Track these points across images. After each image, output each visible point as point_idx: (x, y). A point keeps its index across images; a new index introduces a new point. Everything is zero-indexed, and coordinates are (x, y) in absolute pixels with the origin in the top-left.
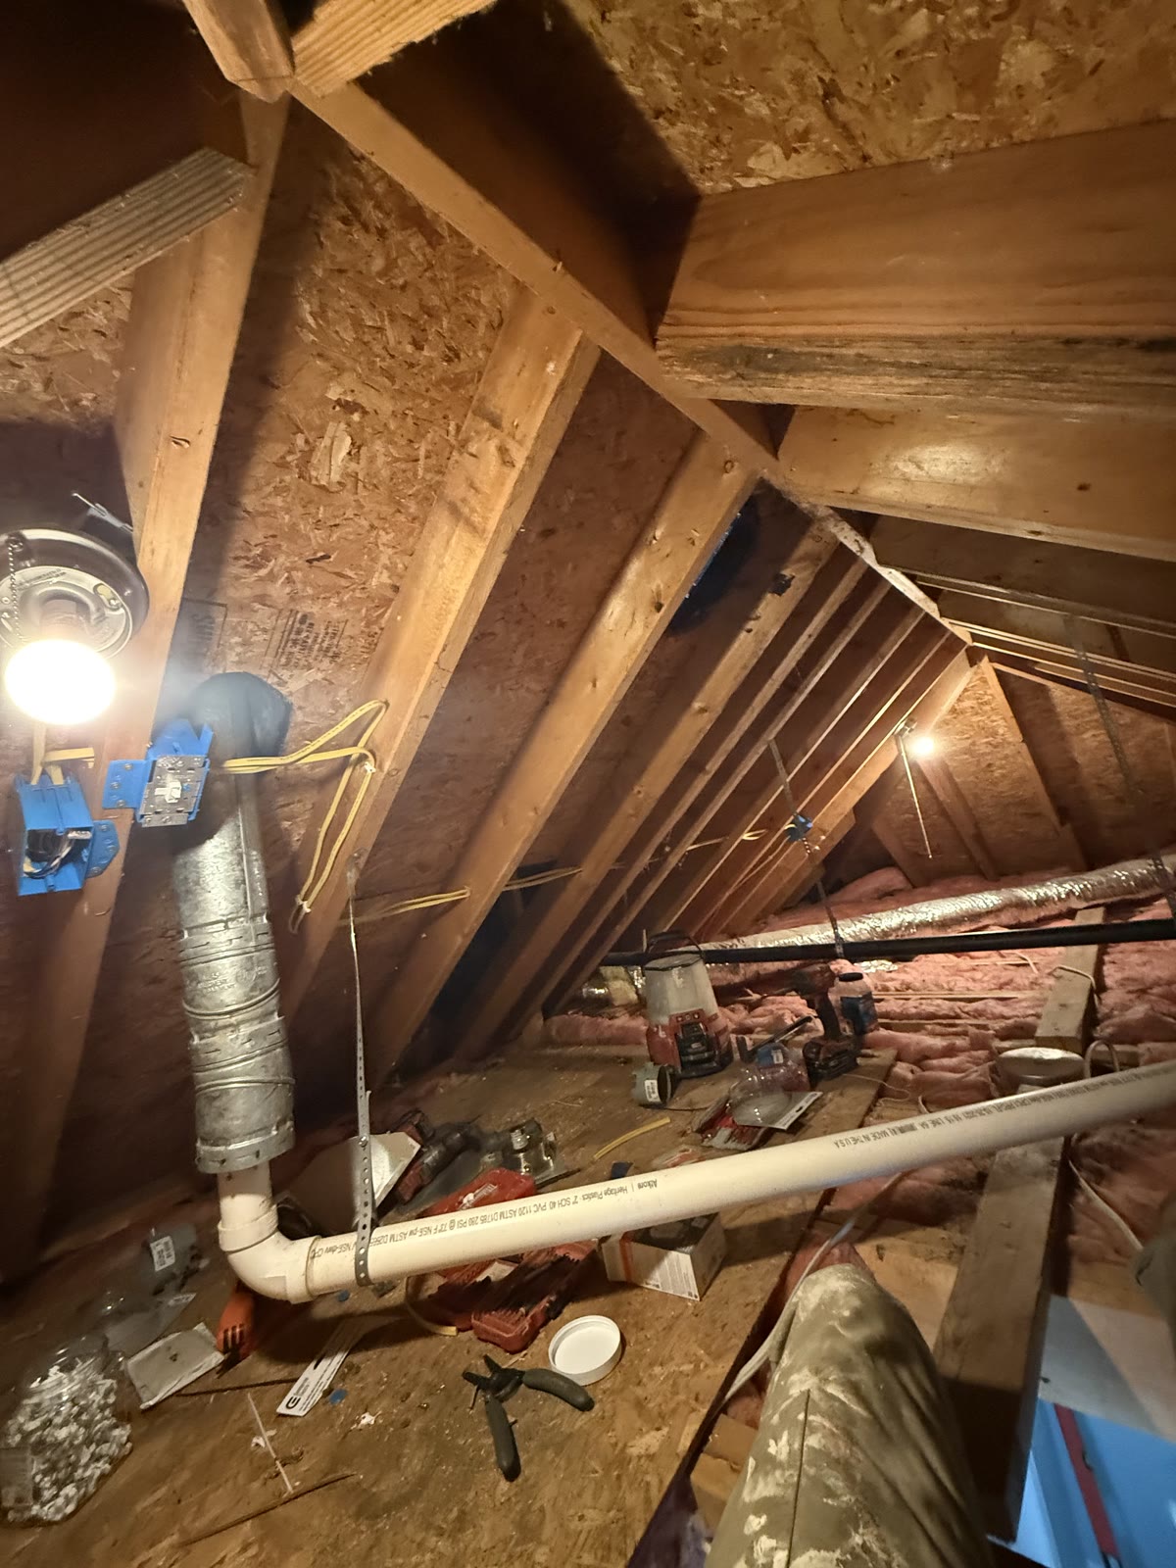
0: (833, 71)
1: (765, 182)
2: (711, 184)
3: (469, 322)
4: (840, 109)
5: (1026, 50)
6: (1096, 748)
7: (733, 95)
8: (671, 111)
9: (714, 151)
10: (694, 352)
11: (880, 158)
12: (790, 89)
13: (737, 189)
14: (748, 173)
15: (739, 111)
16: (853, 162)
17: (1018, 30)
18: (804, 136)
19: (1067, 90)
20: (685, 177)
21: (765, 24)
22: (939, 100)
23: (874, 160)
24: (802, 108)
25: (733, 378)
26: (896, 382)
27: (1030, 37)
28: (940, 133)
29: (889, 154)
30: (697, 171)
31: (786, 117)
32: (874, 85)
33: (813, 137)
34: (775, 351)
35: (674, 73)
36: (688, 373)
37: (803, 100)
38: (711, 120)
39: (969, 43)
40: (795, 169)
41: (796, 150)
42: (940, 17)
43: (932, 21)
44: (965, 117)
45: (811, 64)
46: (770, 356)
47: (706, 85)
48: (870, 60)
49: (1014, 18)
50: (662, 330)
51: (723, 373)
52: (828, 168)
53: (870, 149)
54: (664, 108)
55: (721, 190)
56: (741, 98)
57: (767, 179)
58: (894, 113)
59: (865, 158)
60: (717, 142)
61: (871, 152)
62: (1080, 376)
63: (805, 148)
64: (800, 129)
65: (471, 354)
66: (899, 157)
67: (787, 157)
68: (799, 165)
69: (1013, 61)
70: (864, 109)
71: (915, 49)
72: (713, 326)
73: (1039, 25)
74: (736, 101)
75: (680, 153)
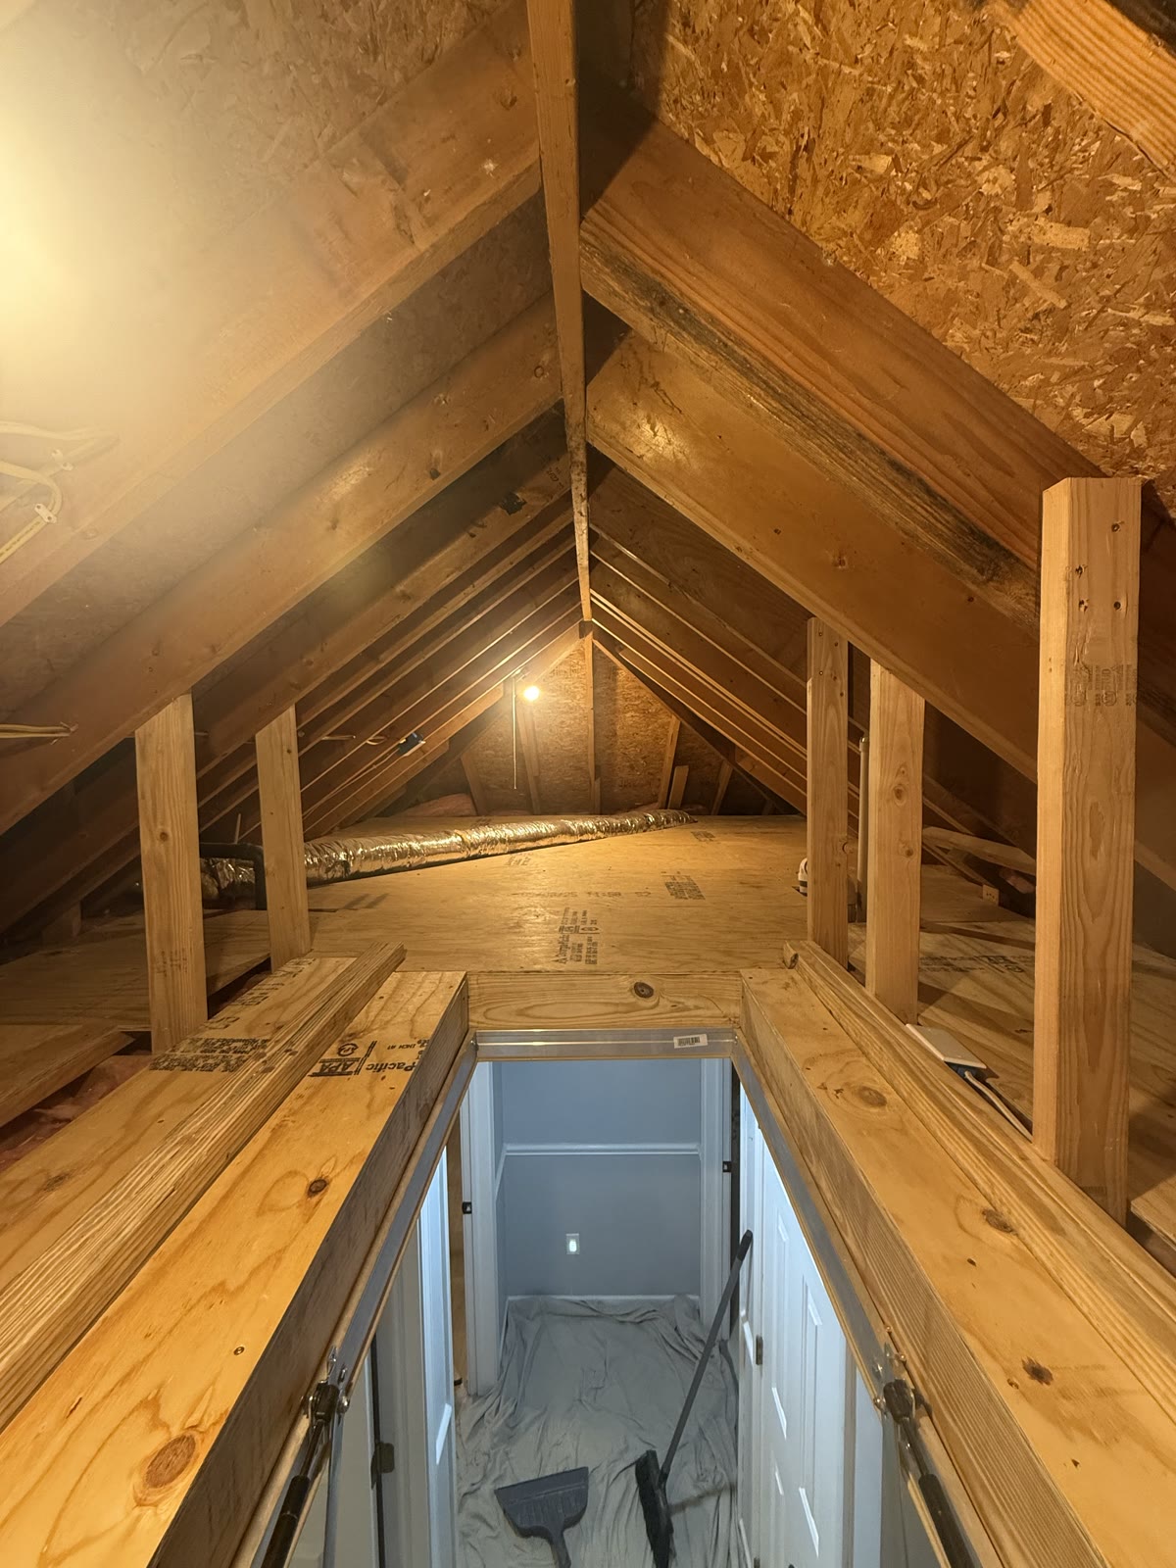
0: (819, 136)
1: (714, 159)
2: (674, 119)
3: (405, 27)
4: (802, 163)
5: (913, 237)
6: (631, 726)
7: (747, 74)
8: (694, 31)
9: (698, 98)
10: (617, 258)
11: (797, 219)
12: (786, 117)
13: (689, 143)
14: (708, 141)
15: (741, 93)
16: (780, 207)
17: (917, 223)
18: (768, 156)
19: (910, 278)
20: (657, 92)
21: (808, 56)
22: (855, 218)
23: (793, 218)
24: (782, 138)
25: (645, 308)
26: (763, 395)
27: (919, 232)
28: (839, 239)
29: (804, 223)
30: (673, 98)
31: (767, 131)
32: (833, 171)
33: (773, 164)
34: (686, 310)
35: (722, 9)
36: (606, 273)
37: (787, 133)
38: (717, 74)
39: (894, 203)
40: (741, 171)
41: (753, 160)
42: (894, 173)
43: (888, 170)
44: (857, 242)
45: (812, 115)
46: (681, 311)
47: (736, 46)
48: (843, 154)
49: (921, 213)
50: (591, 213)
51: (641, 299)
52: (762, 193)
53: (796, 208)
54: (692, 24)
55: (676, 130)
56: (751, 84)
57: (717, 159)
58: (827, 200)
59: (790, 212)
60: (706, 95)
61: (795, 212)
62: (859, 461)
63: (760, 165)
64: (769, 149)
65: (389, 65)
66: (807, 231)
67: (744, 159)
68: (747, 172)
69: (903, 235)
70: (815, 181)
71: (869, 175)
72: (641, 249)
73: (926, 229)
74: (746, 82)
75: (671, 68)
